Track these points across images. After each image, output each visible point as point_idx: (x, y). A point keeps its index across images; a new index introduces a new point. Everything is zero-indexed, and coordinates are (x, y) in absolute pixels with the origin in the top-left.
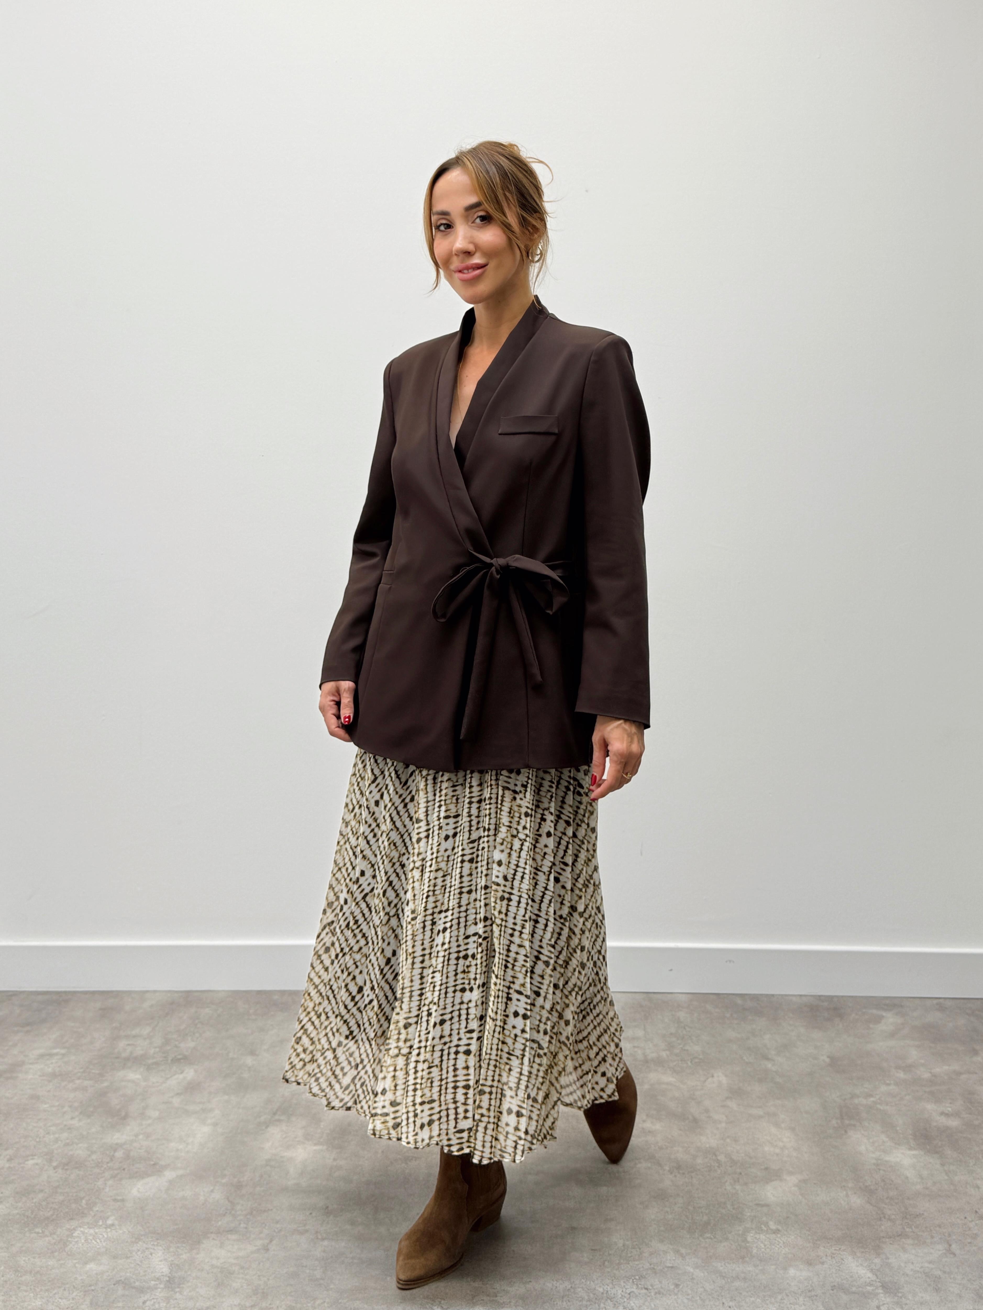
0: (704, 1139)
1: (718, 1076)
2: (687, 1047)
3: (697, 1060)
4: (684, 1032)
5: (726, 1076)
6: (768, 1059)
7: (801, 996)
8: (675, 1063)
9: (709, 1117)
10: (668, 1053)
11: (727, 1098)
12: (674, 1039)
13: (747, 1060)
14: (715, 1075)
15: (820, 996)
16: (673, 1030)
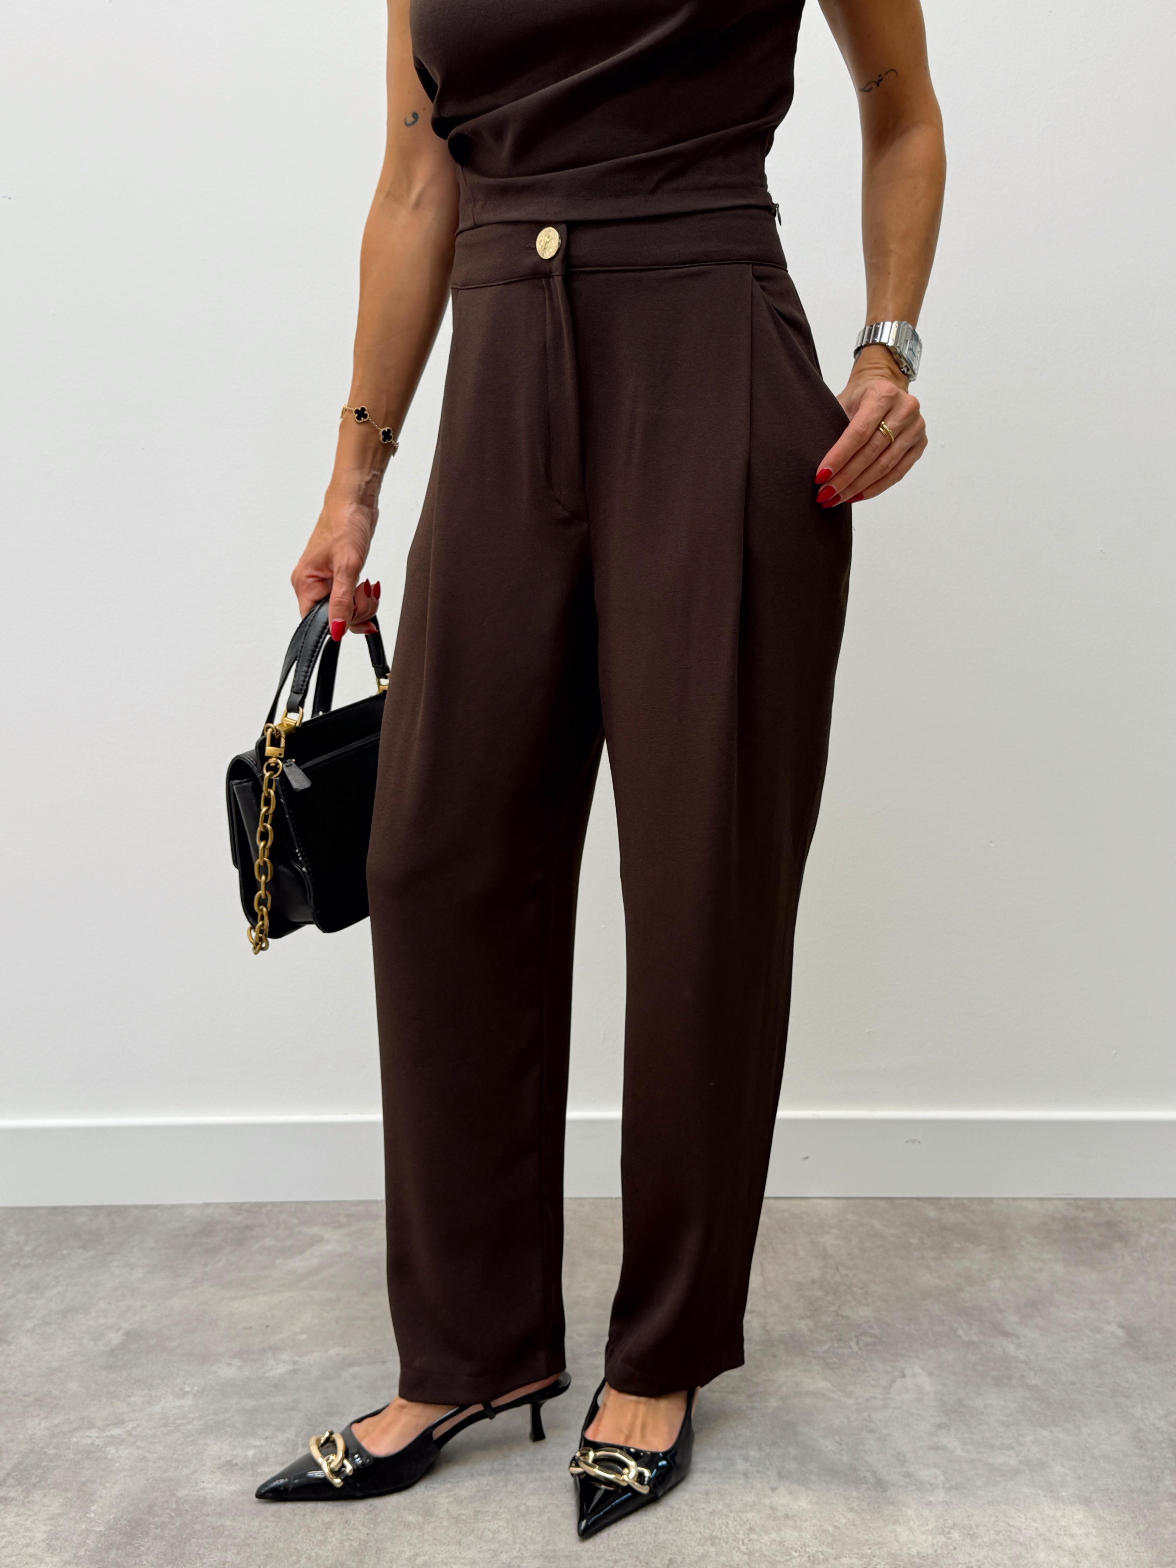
0: (904, 1534)
1: (914, 1376)
2: (846, 1311)
3: (869, 1340)
4: (838, 1278)
5: (930, 1374)
6: (1005, 1334)
7: (1041, 1199)
8: (825, 1347)
9: (908, 1475)
10: (811, 1323)
11: (940, 1426)
12: (819, 1294)
13: (965, 1338)
14: (908, 1372)
15: (1076, 1199)
16: (816, 1274)
